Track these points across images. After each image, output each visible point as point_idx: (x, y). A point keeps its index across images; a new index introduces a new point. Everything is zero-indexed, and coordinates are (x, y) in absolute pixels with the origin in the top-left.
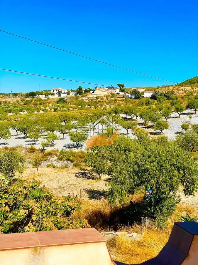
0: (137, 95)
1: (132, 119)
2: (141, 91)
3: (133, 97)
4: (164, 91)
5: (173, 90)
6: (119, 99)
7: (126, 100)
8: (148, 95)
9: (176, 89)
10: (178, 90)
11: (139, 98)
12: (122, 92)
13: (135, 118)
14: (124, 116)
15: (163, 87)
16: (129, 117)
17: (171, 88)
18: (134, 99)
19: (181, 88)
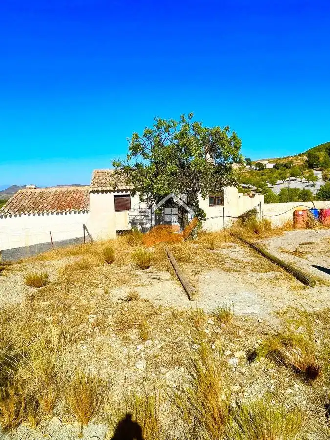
0: (261, 167)
1: (249, 188)
2: (264, 163)
3: (258, 169)
4: (284, 162)
5: (292, 160)
6: (246, 171)
7: (251, 172)
8: (270, 166)
9: (295, 160)
10: (297, 160)
11: (262, 169)
12: (248, 165)
13: (251, 186)
14: (243, 185)
15: (283, 159)
16: (247, 186)
17: (290, 159)
18: (258, 170)
19: (300, 158)
